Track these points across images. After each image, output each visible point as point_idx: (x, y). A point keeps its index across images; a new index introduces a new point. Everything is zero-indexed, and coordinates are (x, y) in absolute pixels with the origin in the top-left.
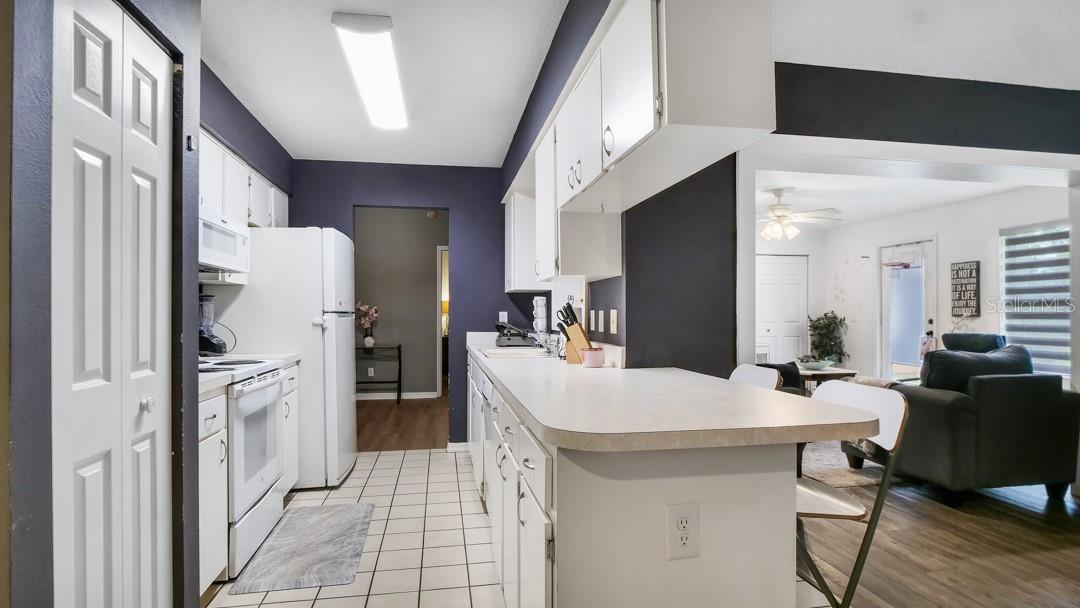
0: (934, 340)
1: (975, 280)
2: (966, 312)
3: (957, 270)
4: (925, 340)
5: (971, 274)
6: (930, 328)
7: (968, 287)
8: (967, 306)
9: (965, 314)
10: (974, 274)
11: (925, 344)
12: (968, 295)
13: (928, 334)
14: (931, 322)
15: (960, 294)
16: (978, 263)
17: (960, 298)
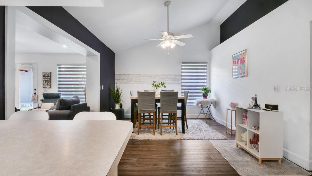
0: (37, 96)
1: (50, 77)
2: (48, 87)
3: (44, 74)
4: (33, 95)
5: (49, 76)
6: (35, 91)
7: (48, 79)
8: (47, 85)
9: (47, 87)
10: (50, 76)
11: (33, 97)
12: (48, 82)
13: (34, 93)
14: (35, 90)
15: (45, 81)
16: (51, 73)
17: (45, 83)
